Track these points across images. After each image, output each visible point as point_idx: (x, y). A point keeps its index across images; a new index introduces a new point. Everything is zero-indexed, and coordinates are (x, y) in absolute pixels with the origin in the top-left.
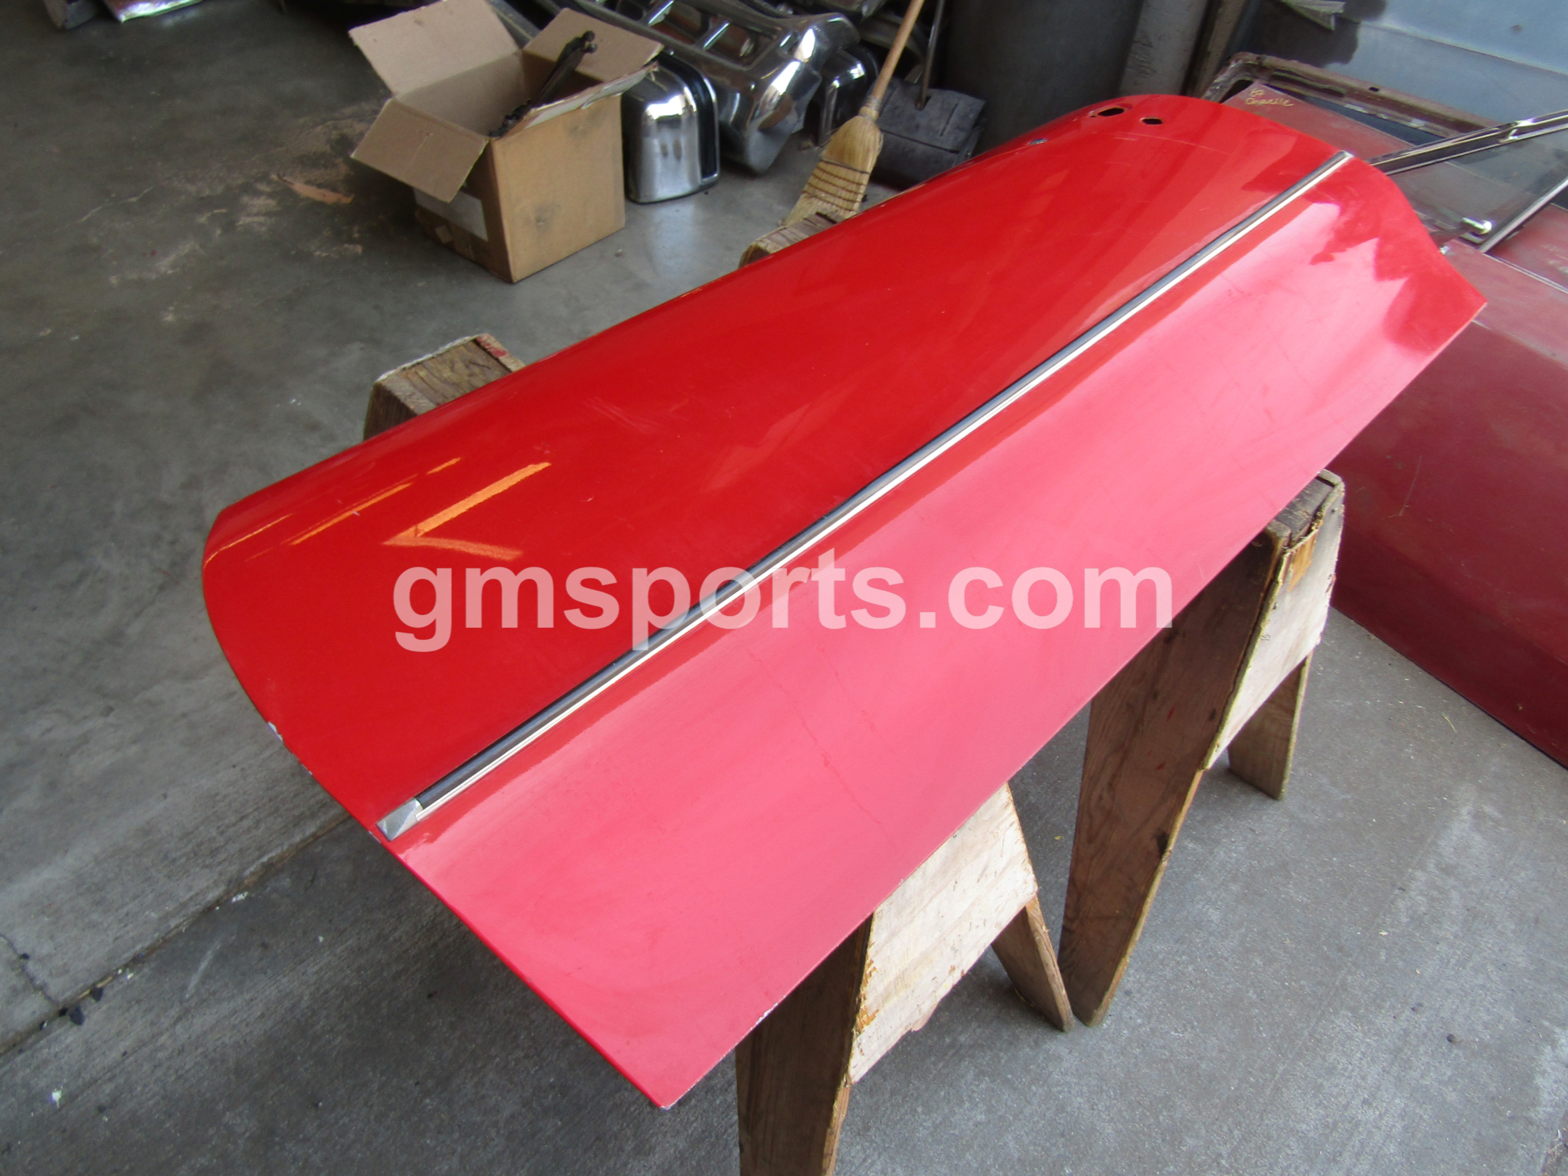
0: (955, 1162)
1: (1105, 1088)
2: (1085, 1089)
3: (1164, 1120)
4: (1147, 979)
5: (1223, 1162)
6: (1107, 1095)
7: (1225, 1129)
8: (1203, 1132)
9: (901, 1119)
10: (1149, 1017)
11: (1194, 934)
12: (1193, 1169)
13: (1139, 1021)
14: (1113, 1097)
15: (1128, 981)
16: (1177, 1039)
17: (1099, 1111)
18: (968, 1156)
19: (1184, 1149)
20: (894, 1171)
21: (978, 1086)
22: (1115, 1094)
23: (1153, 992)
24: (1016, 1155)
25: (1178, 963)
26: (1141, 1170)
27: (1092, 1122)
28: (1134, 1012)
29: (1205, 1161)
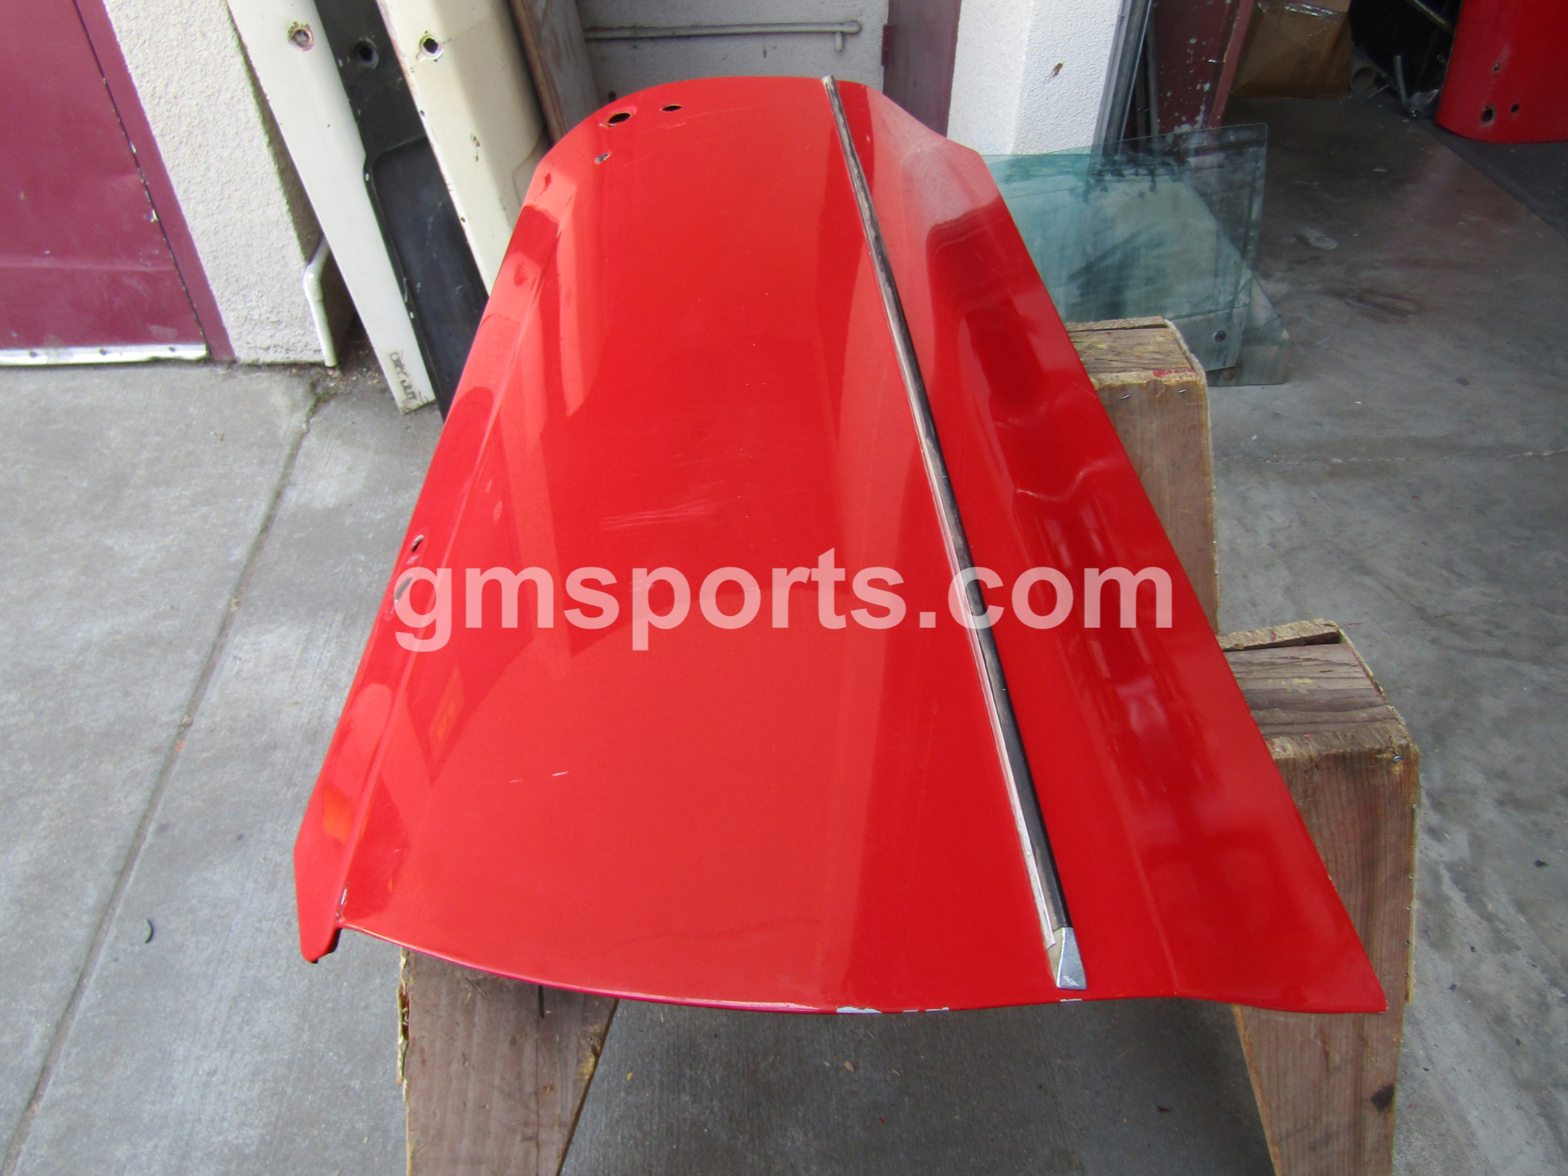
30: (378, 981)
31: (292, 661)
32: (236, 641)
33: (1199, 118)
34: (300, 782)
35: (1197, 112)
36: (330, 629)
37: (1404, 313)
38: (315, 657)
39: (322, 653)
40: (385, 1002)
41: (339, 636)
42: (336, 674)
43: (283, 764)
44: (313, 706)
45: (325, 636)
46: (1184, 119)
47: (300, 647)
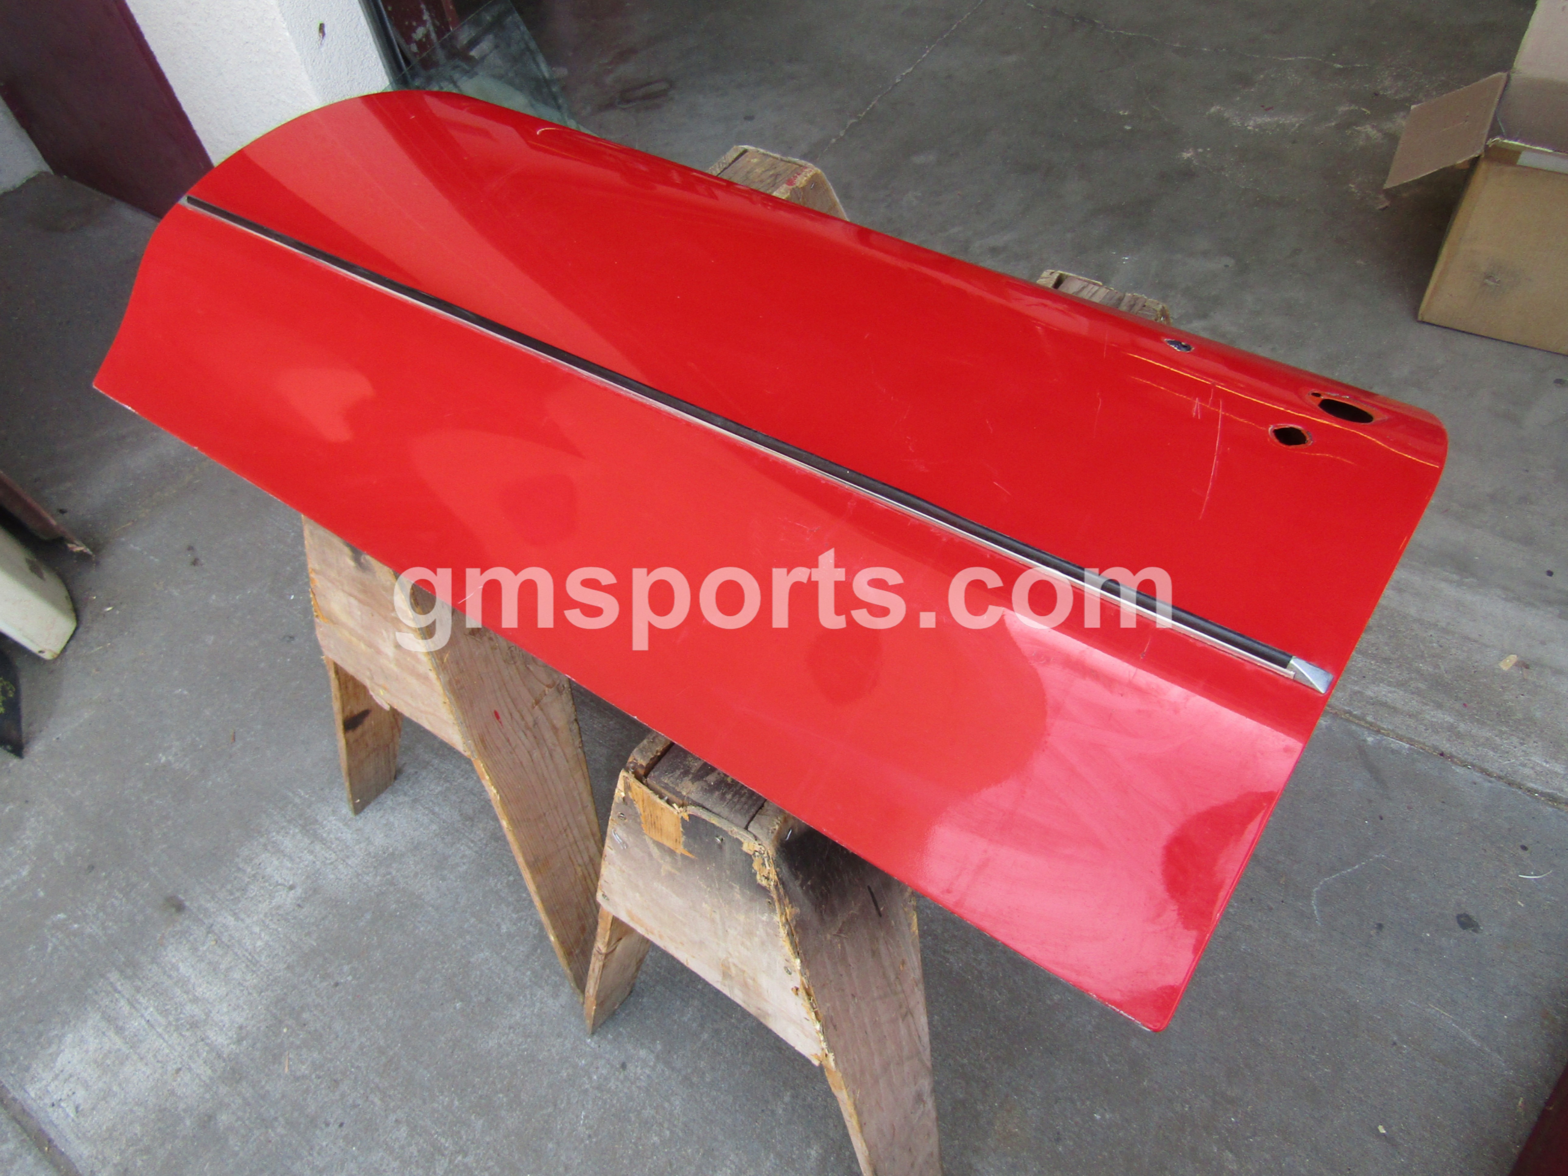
0: (469, 910)
1: (529, 1040)
2: (527, 1020)
3: (499, 1098)
4: (639, 1088)
5: (460, 1158)
6: (522, 1042)
7: (491, 1163)
8: (487, 1139)
9: (503, 864)
10: (599, 1088)
11: (697, 1147)
12: (456, 1126)
13: (595, 1077)
14: (520, 1047)
15: (637, 1067)
16: (577, 1117)
17: (508, 1034)
18: (473, 920)
19: (473, 1117)
20: (464, 864)
21: (531, 924)
22: (524, 1051)
23: (626, 1093)
24: (472, 960)
25: (661, 1125)
26: (456, 1073)
27: (498, 1027)
28: (604, 1072)
29: (461, 1138)
30: (550, 1145)
31: (119, 1050)
32: (33, 1095)
33: (426, 17)
34: (276, 1112)
35: (421, 12)
36: (119, 992)
37: (663, 93)
38: (140, 1024)
39: (142, 1016)
40: (575, 1148)
41: (138, 989)
42: (182, 1016)
43: (239, 1119)
44: (199, 1056)
45: (122, 1002)
46: (414, 24)
47: (111, 1034)
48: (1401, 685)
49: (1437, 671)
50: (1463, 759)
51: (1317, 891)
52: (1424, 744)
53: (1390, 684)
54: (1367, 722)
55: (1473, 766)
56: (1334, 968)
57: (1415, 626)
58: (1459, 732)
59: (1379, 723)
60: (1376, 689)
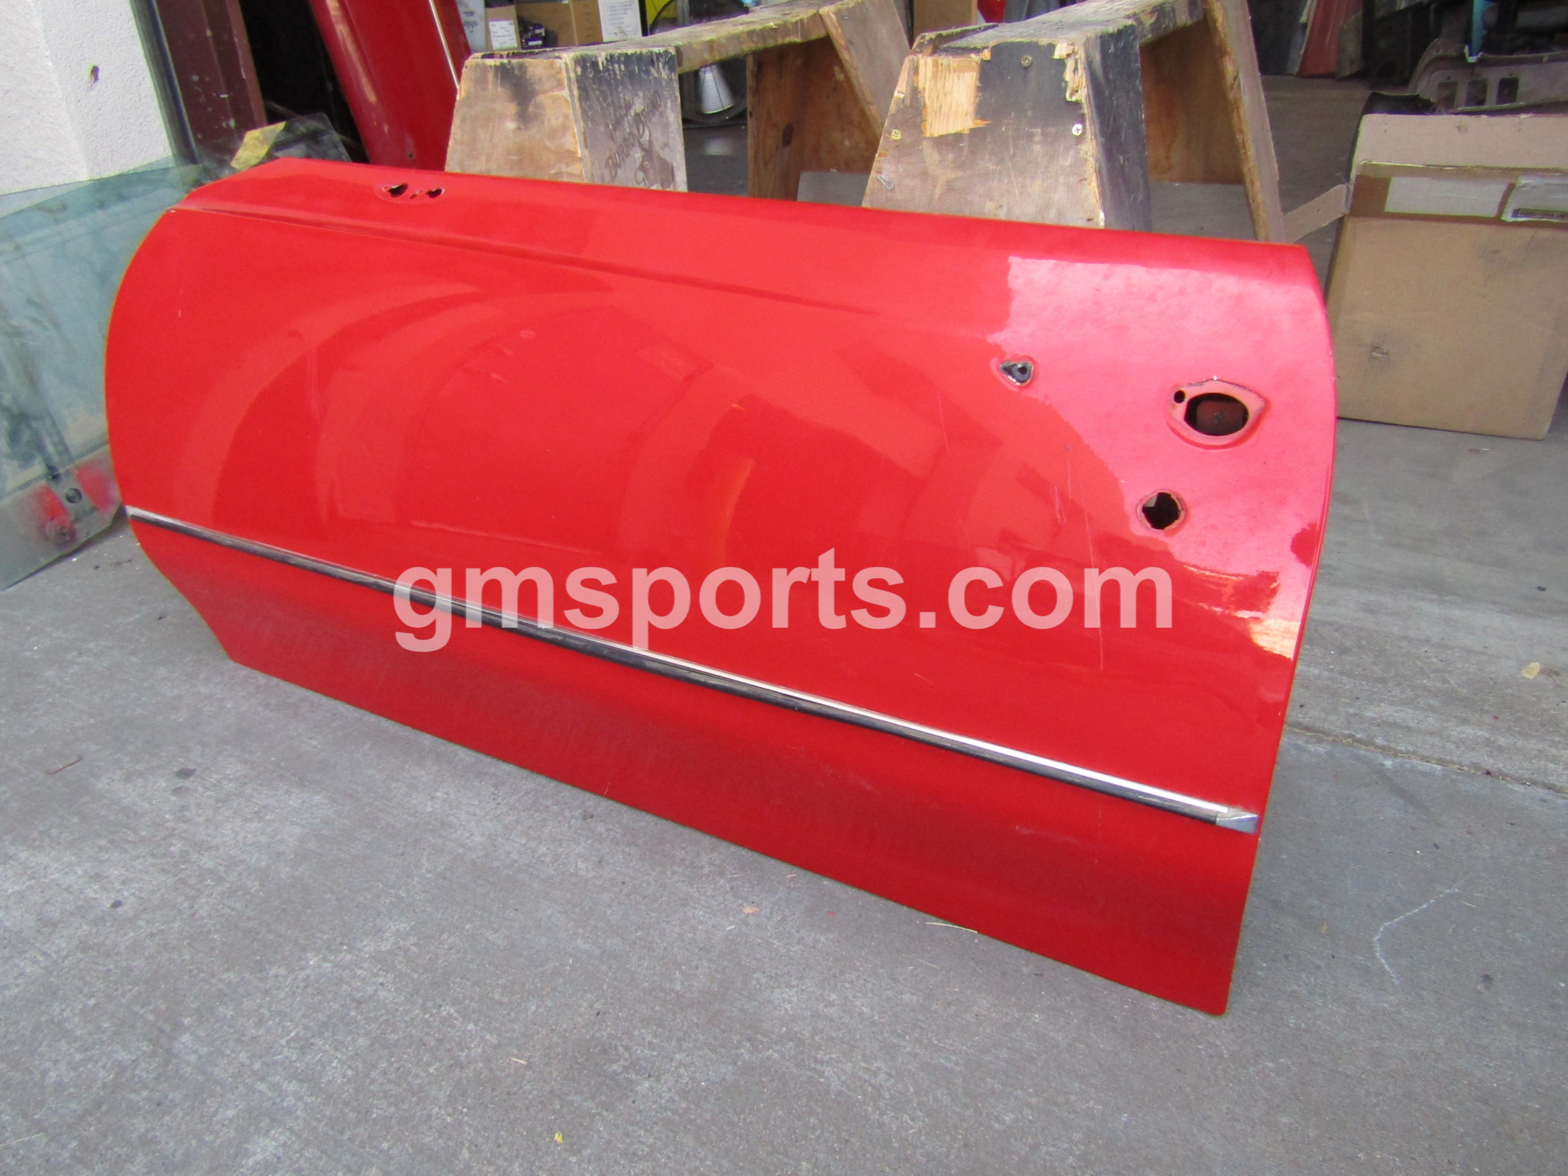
48: (1408, 702)
49: (1447, 686)
50: (1517, 775)
51: (1380, 940)
52: (1460, 764)
53: (1392, 704)
54: (1377, 747)
55: (1534, 783)
56: (1441, 1041)
57: (1404, 644)
58: (1500, 746)
59: (1393, 745)
60: (1377, 709)
